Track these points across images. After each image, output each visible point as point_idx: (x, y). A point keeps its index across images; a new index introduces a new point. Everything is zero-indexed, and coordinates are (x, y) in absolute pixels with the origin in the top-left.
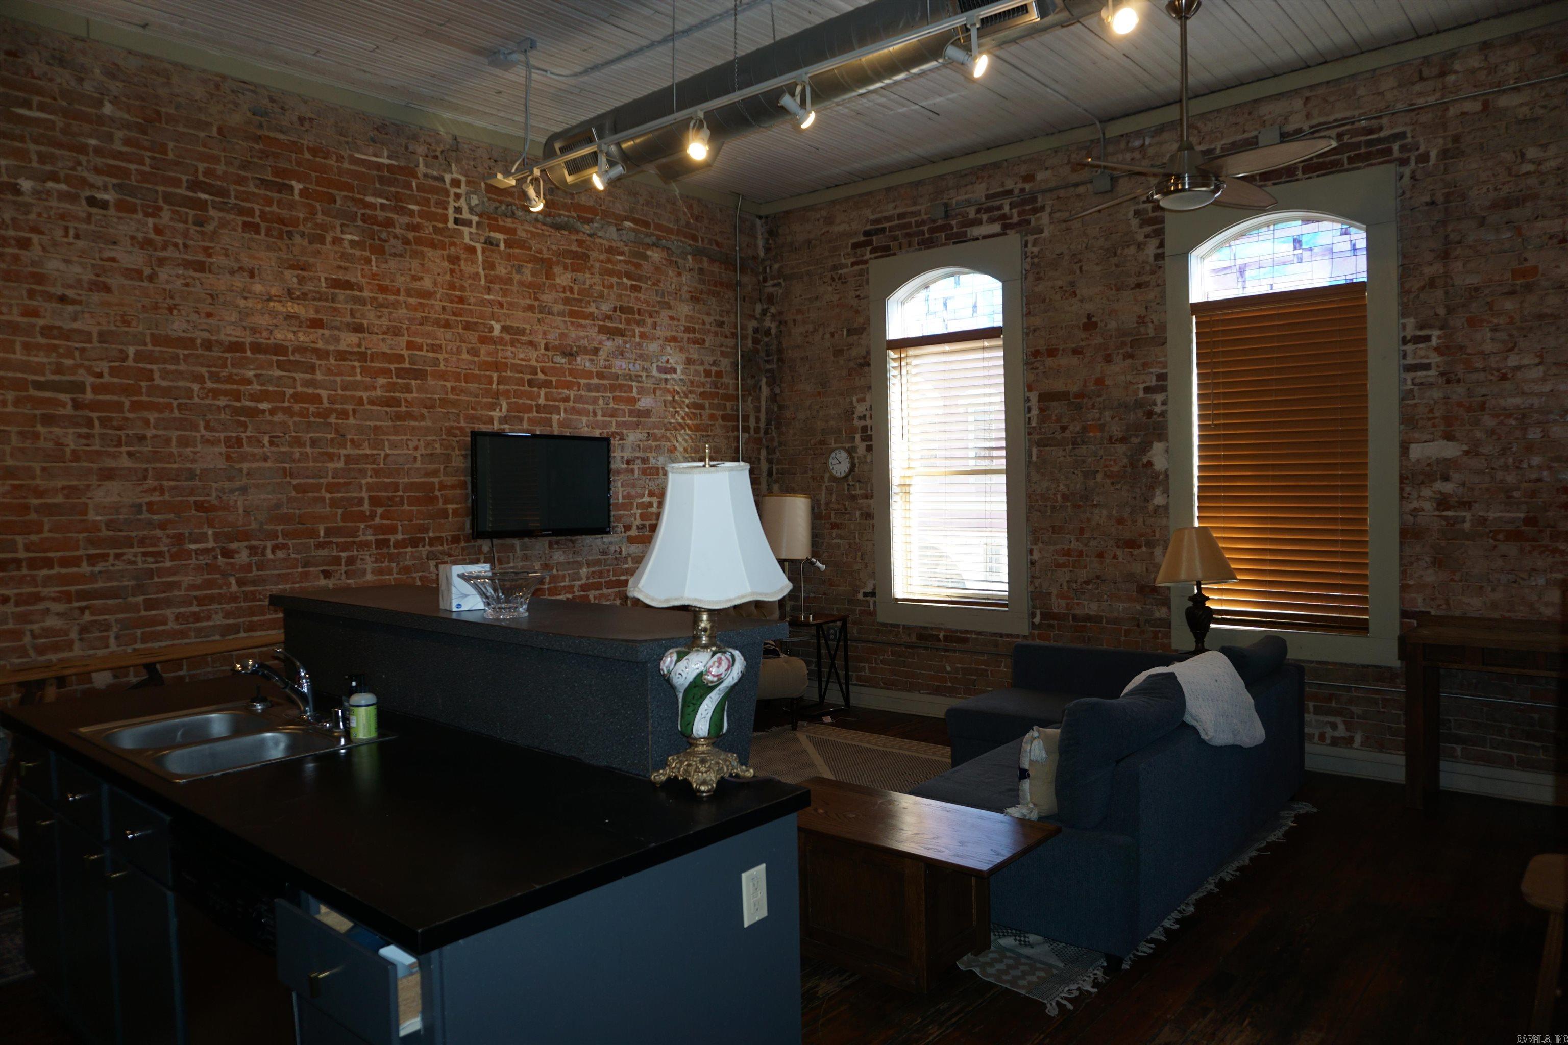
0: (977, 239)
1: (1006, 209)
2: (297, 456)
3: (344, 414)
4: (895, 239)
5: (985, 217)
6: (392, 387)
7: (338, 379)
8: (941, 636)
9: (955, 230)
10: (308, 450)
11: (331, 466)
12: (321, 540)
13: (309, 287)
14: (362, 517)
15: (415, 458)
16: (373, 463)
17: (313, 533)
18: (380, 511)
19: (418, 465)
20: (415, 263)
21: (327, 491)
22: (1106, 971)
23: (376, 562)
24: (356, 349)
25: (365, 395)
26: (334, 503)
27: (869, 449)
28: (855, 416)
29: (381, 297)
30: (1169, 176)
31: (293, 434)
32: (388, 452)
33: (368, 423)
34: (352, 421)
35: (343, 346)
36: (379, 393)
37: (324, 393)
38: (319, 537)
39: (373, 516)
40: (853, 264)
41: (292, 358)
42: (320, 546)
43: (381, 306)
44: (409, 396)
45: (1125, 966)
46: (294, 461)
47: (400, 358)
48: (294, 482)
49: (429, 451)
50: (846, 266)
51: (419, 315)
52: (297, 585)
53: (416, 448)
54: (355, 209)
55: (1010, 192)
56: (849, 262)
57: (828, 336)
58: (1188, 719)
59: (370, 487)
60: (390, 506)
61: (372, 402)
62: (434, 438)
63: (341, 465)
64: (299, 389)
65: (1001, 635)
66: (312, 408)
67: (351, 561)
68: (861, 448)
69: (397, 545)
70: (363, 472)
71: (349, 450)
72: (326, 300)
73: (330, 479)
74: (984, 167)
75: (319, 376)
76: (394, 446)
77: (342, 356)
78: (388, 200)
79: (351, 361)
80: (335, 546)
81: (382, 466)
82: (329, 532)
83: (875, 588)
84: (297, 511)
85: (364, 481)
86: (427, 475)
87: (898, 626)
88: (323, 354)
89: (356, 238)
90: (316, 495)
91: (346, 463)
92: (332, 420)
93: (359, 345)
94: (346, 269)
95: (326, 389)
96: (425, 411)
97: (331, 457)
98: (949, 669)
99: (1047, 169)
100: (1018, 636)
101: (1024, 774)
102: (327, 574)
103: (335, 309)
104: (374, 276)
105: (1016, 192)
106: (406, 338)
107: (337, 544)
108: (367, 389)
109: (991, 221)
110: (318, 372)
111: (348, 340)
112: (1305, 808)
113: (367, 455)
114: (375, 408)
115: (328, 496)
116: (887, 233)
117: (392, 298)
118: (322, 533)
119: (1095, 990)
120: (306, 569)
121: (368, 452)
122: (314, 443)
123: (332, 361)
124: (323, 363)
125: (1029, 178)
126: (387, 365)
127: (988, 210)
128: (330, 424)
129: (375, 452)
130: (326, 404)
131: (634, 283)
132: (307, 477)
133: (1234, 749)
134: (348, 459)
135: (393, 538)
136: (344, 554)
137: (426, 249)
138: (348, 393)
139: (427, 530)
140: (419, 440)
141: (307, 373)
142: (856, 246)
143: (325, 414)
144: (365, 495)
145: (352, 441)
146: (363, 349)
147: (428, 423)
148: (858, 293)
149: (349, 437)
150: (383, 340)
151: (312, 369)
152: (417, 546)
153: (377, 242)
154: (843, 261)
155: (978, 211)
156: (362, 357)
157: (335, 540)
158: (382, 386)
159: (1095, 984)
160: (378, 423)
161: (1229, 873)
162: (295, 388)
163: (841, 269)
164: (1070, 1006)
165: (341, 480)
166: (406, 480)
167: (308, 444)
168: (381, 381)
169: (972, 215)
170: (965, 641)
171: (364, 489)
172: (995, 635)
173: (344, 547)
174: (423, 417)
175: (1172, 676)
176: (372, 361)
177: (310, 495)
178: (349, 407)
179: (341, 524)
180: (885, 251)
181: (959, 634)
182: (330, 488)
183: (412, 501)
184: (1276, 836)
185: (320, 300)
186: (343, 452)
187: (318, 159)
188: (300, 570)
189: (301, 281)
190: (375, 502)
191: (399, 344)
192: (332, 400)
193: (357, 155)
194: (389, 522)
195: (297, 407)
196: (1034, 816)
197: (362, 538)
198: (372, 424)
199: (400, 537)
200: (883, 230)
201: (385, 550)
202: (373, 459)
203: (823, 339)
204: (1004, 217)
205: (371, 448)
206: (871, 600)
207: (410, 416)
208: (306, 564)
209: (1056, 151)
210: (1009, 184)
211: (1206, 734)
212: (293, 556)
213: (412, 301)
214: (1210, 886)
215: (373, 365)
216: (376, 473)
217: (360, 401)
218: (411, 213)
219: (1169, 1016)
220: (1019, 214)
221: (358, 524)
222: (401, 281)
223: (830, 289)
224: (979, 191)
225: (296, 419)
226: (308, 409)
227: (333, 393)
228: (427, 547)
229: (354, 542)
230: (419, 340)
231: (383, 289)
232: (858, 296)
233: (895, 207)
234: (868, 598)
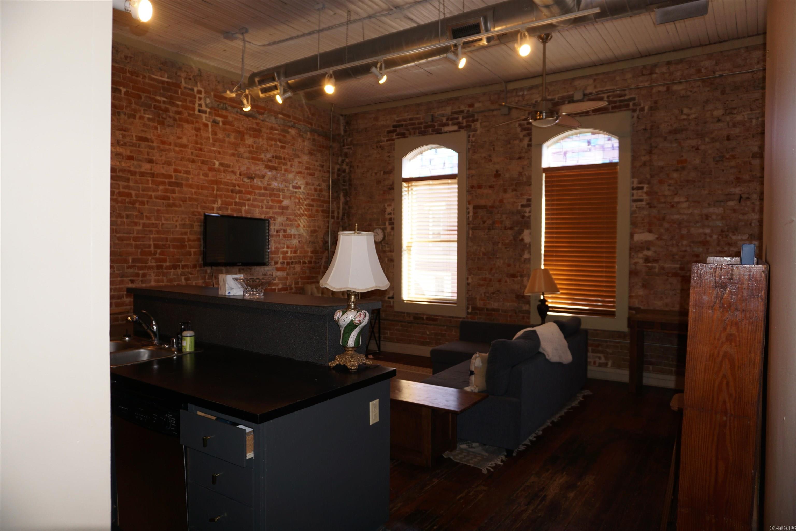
0: (446, 132)
1: (461, 119)
2: (119, 223)
3: (142, 203)
4: (408, 130)
5: (450, 122)
6: (166, 191)
7: (140, 186)
8: (425, 317)
9: (436, 127)
10: (125, 220)
11: (136, 228)
12: (130, 264)
13: (127, 140)
14: (150, 254)
15: (176, 226)
16: (156, 227)
17: (126, 261)
18: (159, 251)
19: (178, 229)
20: (179, 130)
21: (133, 241)
22: (506, 456)
23: (156, 276)
24: (149, 171)
25: (153, 194)
26: (137, 247)
27: (393, 229)
28: (386, 213)
29: (162, 146)
30: (536, 112)
31: (118, 212)
32: (164, 222)
33: (154, 208)
34: (146, 206)
35: (143, 170)
36: (160, 193)
37: (133, 193)
38: (129, 263)
39: (155, 253)
40: (387, 141)
41: (118, 174)
42: (129, 267)
43: (162, 150)
44: (174, 195)
45: (514, 454)
46: (117, 225)
47: (170, 177)
48: (118, 235)
49: (183, 223)
50: (384, 141)
51: (180, 156)
52: (117, 286)
53: (177, 221)
54: (150, 102)
55: (462, 112)
56: (385, 139)
57: (374, 174)
58: (541, 350)
59: (154, 239)
60: (164, 249)
61: (157, 198)
62: (186, 216)
63: (140, 228)
64: (121, 190)
65: (453, 317)
66: (127, 200)
67: (144, 275)
68: (389, 228)
69: (167, 268)
70: (151, 232)
71: (145, 221)
72: (136, 146)
73: (135, 235)
74: (451, 99)
75: (131, 184)
76: (166, 220)
77: (142, 174)
78: (166, 98)
79: (147, 177)
80: (136, 268)
81: (160, 229)
82: (134, 261)
83: (393, 295)
84: (119, 250)
85: (151, 236)
86: (182, 234)
87: (404, 313)
88: (133, 173)
89: (151, 117)
90: (128, 242)
91: (143, 227)
92: (137, 205)
93: (151, 169)
94: (146, 132)
95: (135, 190)
96: (181, 203)
97: (136, 224)
98: (428, 333)
99: (480, 102)
100: (460, 318)
101: (472, 373)
102: (132, 281)
103: (140, 151)
104: (159, 136)
105: (465, 111)
106: (173, 167)
107: (138, 267)
108: (154, 191)
109: (454, 124)
110: (130, 182)
111: (146, 167)
112: (587, 392)
113: (153, 224)
114: (157, 200)
115: (134, 243)
116: (404, 127)
117: (167, 147)
118: (130, 261)
119: (502, 464)
120: (123, 279)
121: (154, 222)
122: (128, 216)
123: (138, 177)
124: (133, 177)
125: (471, 106)
126: (164, 180)
127: (452, 119)
128: (136, 208)
129: (157, 222)
130: (134, 198)
131: (282, 144)
132: (124, 233)
133: (559, 364)
134: (144, 225)
135: (165, 265)
136: (141, 272)
137: (184, 124)
138: (145, 193)
139: (181, 261)
140: (178, 217)
141: (126, 182)
142: (389, 132)
143: (133, 203)
144: (152, 243)
145: (146, 216)
146: (153, 171)
147: (183, 209)
148: (389, 154)
149: (145, 214)
150: (163, 167)
151: (128, 180)
152: (176, 269)
153: (161, 119)
154: (383, 139)
155: (447, 119)
156: (152, 175)
157: (137, 265)
158: (162, 190)
159: (502, 461)
160: (159, 208)
161: (556, 418)
162: (119, 189)
163: (381, 142)
164: (492, 470)
165: (140, 235)
166: (172, 236)
167: (125, 217)
168: (161, 187)
169: (444, 121)
170: (436, 320)
171: (151, 240)
172: (450, 317)
173: (141, 268)
174: (180, 206)
175: (535, 332)
176: (157, 177)
177: (125, 242)
178: (146, 200)
179: (140, 257)
180: (403, 135)
181: (433, 317)
182: (135, 239)
183: (174, 247)
184: (575, 403)
185: (132, 146)
186: (142, 221)
187: (133, 77)
188: (119, 279)
189: (124, 136)
190: (156, 246)
191: (170, 170)
192: (137, 196)
193: (153, 76)
194: (163, 257)
195: (120, 199)
196: (476, 390)
197: (150, 264)
198: (156, 208)
199: (168, 264)
200: (402, 125)
201: (161, 270)
202: (156, 226)
203: (371, 175)
204: (459, 123)
205: (155, 220)
206: (392, 300)
207: (174, 205)
208: (122, 276)
209: (484, 94)
210: (462, 108)
211: (549, 356)
212: (116, 272)
213: (177, 149)
214: (548, 423)
215: (157, 179)
216: (158, 232)
217: (151, 197)
218: (178, 106)
219: (533, 472)
220: (467, 122)
221: (148, 257)
222: (172, 139)
223: (376, 152)
224: (448, 110)
225: (120, 204)
226: (125, 200)
227: (138, 192)
228: (181, 270)
229: (146, 266)
230: (180, 168)
231: (163, 143)
232: (389, 156)
233: (408, 115)
234: (390, 300)
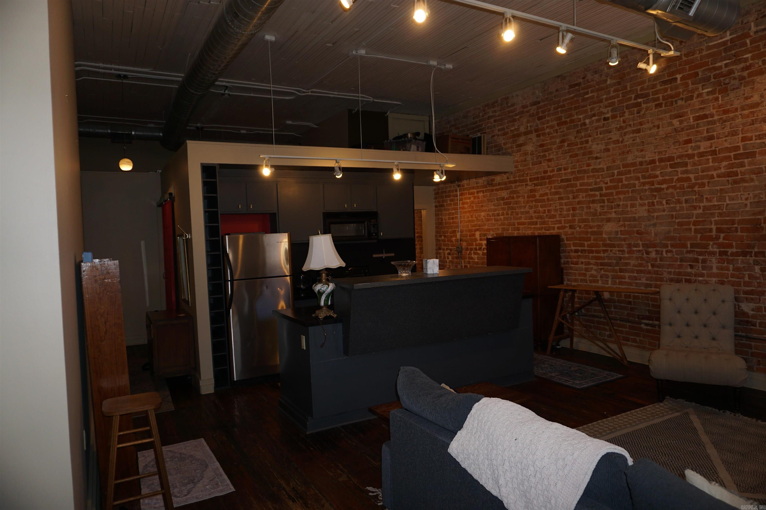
2: (678, 208)
3: (703, 185)
6: (731, 166)
7: (699, 167)
10: (684, 205)
11: (695, 212)
12: (689, 249)
13: (685, 124)
14: (711, 238)
15: (746, 205)
16: (719, 209)
17: (685, 246)
18: (722, 235)
19: (748, 208)
20: (748, 89)
21: (693, 225)
23: (719, 262)
24: (709, 150)
25: (715, 173)
26: (696, 231)
29: (724, 116)
31: (677, 198)
32: (728, 202)
33: (716, 188)
34: (707, 188)
35: (702, 150)
36: (723, 170)
37: (692, 176)
38: (687, 247)
39: (718, 238)
41: (676, 161)
42: (688, 252)
43: (725, 121)
44: (743, 169)
46: (676, 211)
47: (738, 148)
48: (677, 221)
49: (756, 200)
51: (749, 120)
52: (677, 270)
53: (747, 199)
54: (709, 74)
59: (716, 223)
60: (728, 233)
61: (719, 176)
62: (760, 192)
63: (701, 211)
64: (680, 176)
66: (686, 184)
67: (704, 261)
69: (733, 254)
70: (712, 214)
71: (705, 203)
72: (693, 128)
73: (694, 219)
75: (689, 168)
76: (731, 199)
77: (701, 155)
78: (729, 59)
79: (706, 156)
80: (695, 253)
81: (724, 210)
82: (692, 246)
84: (678, 235)
85: (713, 219)
86: (754, 214)
88: (691, 156)
89: (710, 89)
90: (687, 227)
91: (703, 210)
92: (696, 189)
93: (711, 147)
94: (703, 108)
95: (693, 173)
96: (754, 176)
97: (695, 208)
102: (692, 267)
103: (697, 132)
104: (720, 106)
106: (740, 136)
107: (697, 252)
108: (715, 169)
110: (689, 166)
111: (704, 146)
113: (715, 205)
114: (720, 179)
115: (693, 227)
117: (731, 115)
118: (689, 246)
120: (682, 263)
121: (716, 203)
122: (686, 201)
123: (696, 158)
124: (691, 160)
126: (729, 154)
128: (695, 191)
129: (720, 203)
130: (693, 181)
132: (683, 218)
134: (705, 208)
135: (730, 251)
136: (701, 257)
137: (755, 78)
138: (705, 173)
139: (753, 247)
140: (749, 194)
141: (683, 167)
143: (692, 186)
144: (714, 227)
145: (707, 198)
146: (713, 148)
147: (757, 183)
149: (705, 196)
150: (726, 140)
151: (686, 165)
152: (746, 256)
153: (723, 86)
156: (714, 153)
157: (696, 250)
158: (724, 167)
160: (722, 187)
162: (678, 175)
165: (700, 219)
166: (740, 218)
167: (683, 202)
168: (724, 163)
171: (713, 224)
173: (700, 254)
174: (752, 180)
176: (719, 154)
177: (684, 227)
178: (706, 181)
179: (699, 242)
182: (695, 223)
183: (742, 230)
185: (690, 129)
186: (702, 205)
187: (689, 58)
188: (679, 263)
189: (681, 122)
190: (719, 230)
191: (737, 141)
192: (696, 178)
193: (710, 44)
194: (727, 242)
195: (678, 185)
197: (711, 249)
198: (718, 188)
199: (734, 250)
201: (724, 257)
202: (719, 207)
205: (718, 201)
207: (743, 180)
208: (681, 260)
212: (675, 256)
213: (746, 112)
215: (720, 155)
216: (720, 215)
217: (712, 177)
218: (746, 60)
221: (709, 242)
222: (737, 104)
225: (678, 190)
226: (683, 185)
227: (697, 175)
228: (753, 258)
229: (707, 252)
230: (749, 135)
231: (726, 112)
